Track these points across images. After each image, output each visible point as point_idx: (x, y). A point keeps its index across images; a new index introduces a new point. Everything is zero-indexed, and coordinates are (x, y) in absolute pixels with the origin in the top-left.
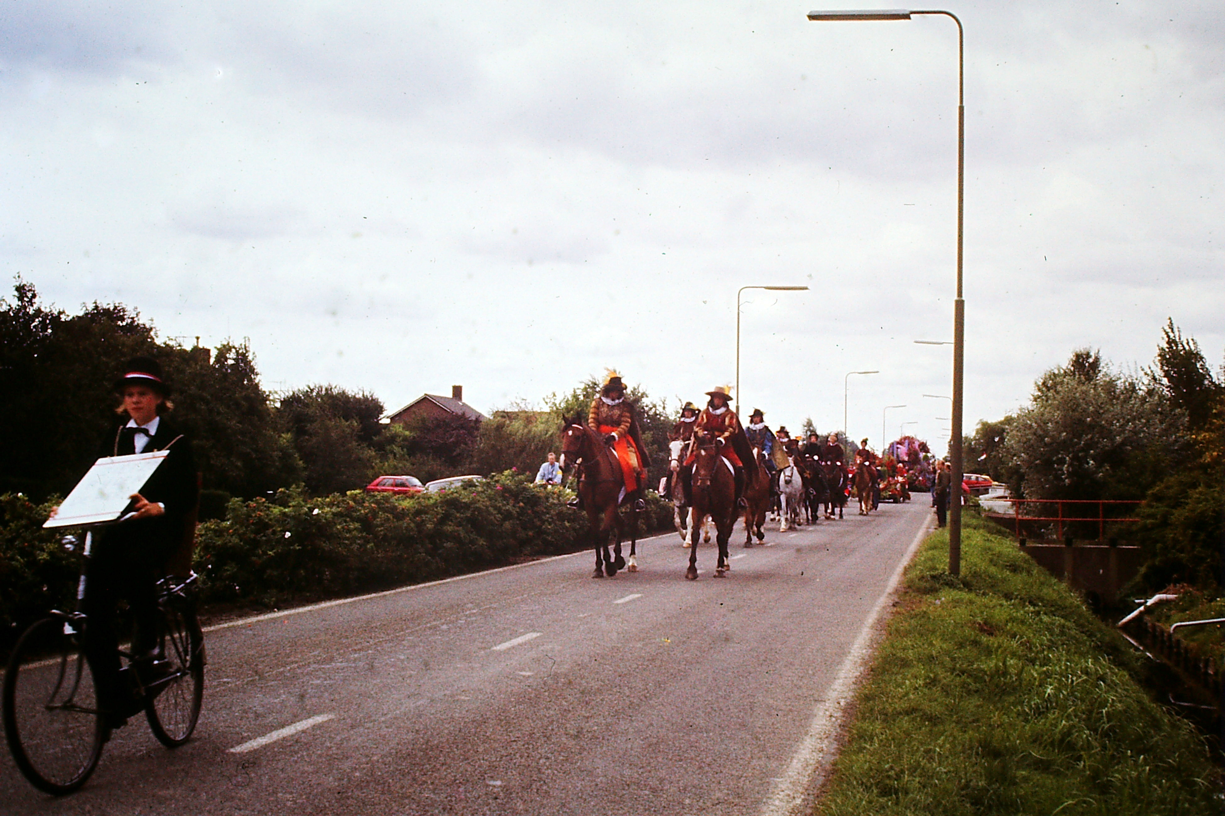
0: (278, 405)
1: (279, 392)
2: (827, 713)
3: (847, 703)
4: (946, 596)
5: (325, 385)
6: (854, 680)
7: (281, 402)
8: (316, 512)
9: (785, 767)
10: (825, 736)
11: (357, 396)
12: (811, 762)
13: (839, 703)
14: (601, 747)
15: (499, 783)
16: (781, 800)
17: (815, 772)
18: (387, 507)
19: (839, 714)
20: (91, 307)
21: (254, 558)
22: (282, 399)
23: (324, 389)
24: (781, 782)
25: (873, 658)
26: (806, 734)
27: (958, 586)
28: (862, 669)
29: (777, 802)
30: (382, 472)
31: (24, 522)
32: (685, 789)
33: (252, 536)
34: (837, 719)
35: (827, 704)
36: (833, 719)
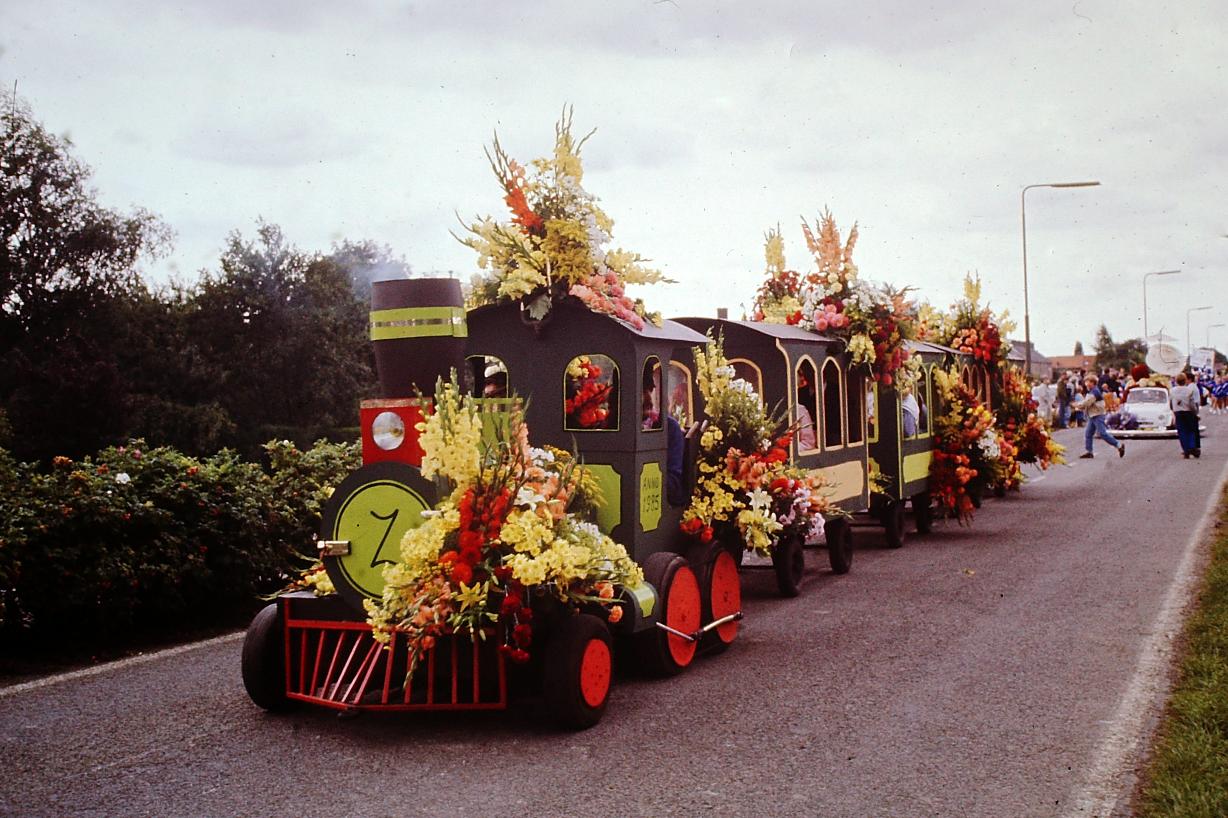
2: (1156, 647)
3: (1176, 636)
6: (1181, 610)
9: (1114, 708)
10: (1155, 673)
12: (1144, 702)
13: (1167, 636)
14: (911, 690)
15: (804, 731)
16: (1114, 745)
17: (1148, 712)
19: (1169, 648)
20: (341, 245)
24: (1112, 725)
25: (1201, 586)
26: (1135, 670)
28: (1189, 597)
29: (1109, 747)
31: (291, 470)
34: (1166, 653)
35: (1154, 638)
36: (1163, 654)
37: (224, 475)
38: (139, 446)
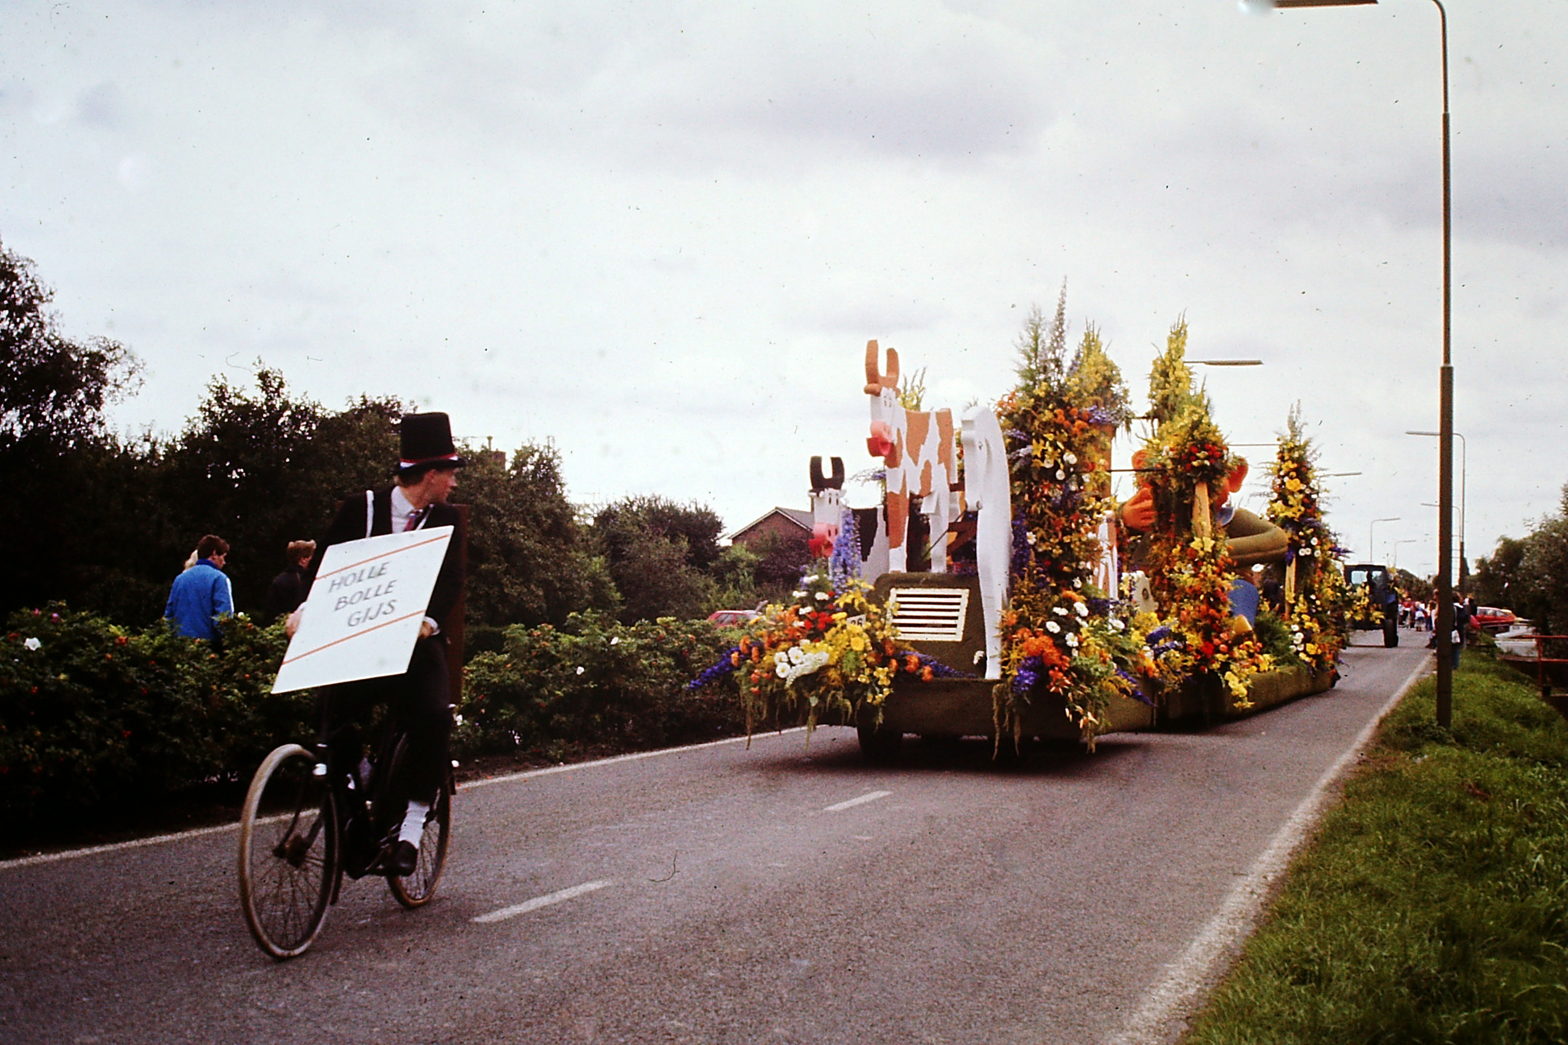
0: (591, 522)
1: (592, 506)
2: (1248, 889)
3: (1277, 878)
4: (1430, 752)
5: (648, 495)
6: (1290, 850)
7: (595, 519)
8: (615, 641)
9: (1181, 951)
10: (1240, 916)
11: (688, 510)
12: (1217, 946)
13: (1266, 877)
17: (1219, 958)
18: (708, 638)
19: (1264, 890)
21: (538, 700)
22: (596, 516)
23: (646, 501)
24: (1173, 969)
25: (1319, 825)
27: (1449, 741)
28: (1303, 837)
30: (720, 605)
31: (245, 648)
32: (1045, 973)
33: (535, 672)
34: (1259, 895)
35: (1249, 879)
36: (1255, 896)
37: (161, 648)
38: (59, 610)
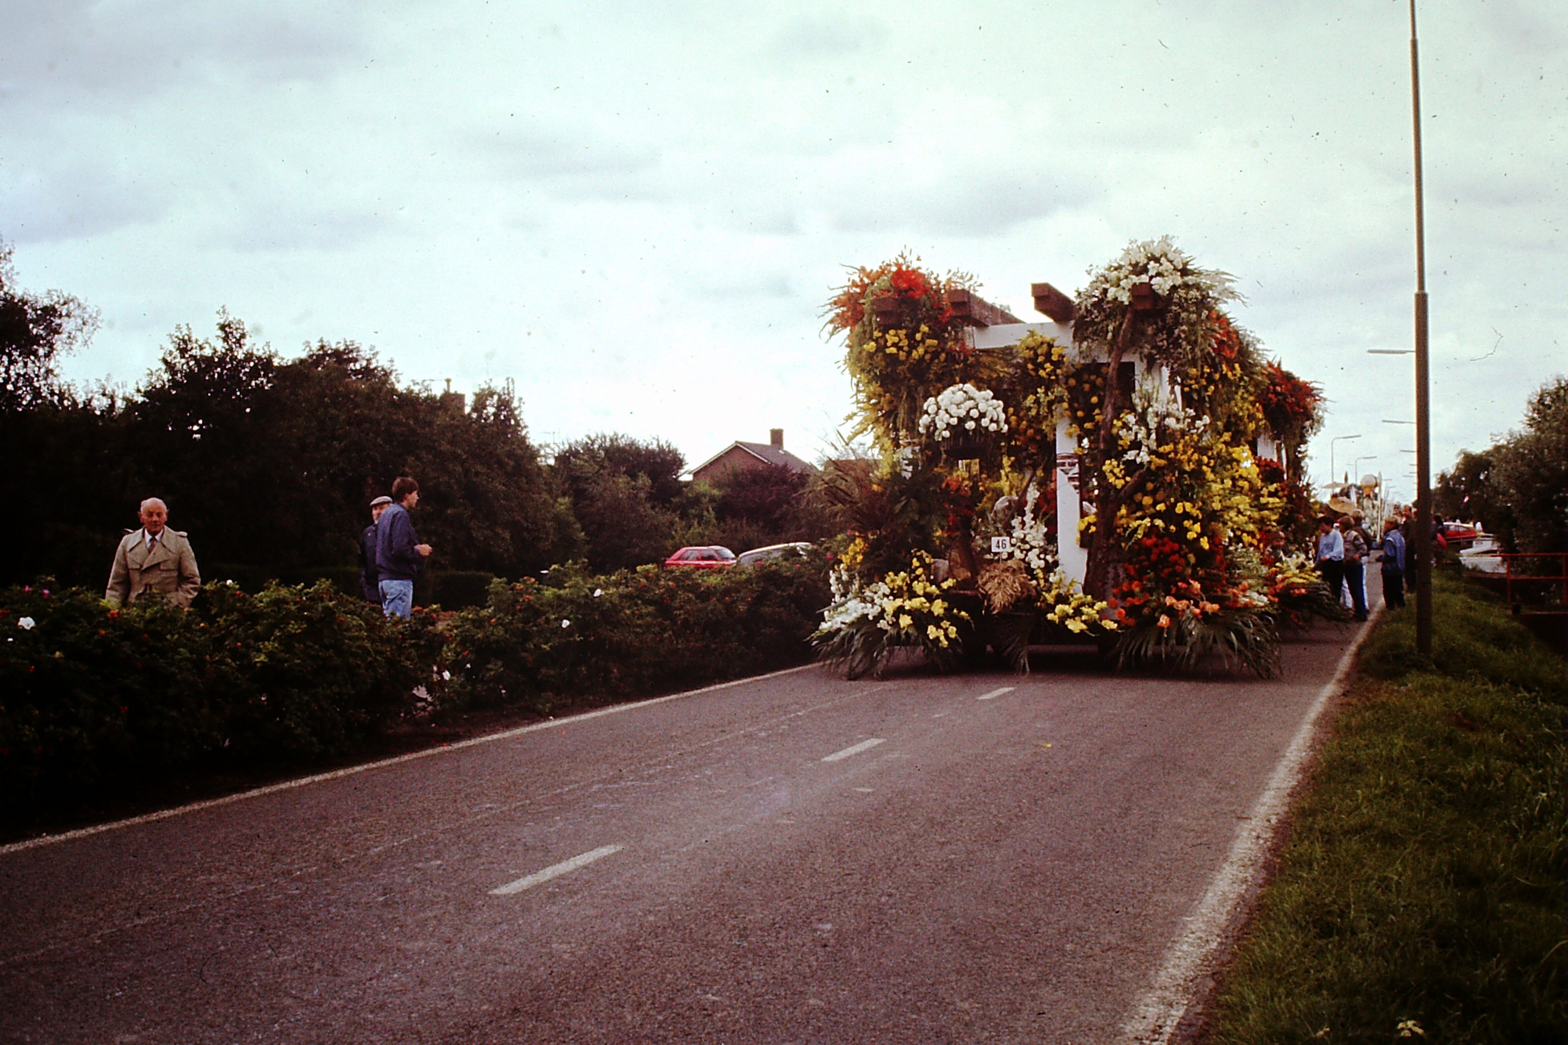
0: (551, 462)
1: (552, 446)
2: (1254, 834)
3: (1279, 820)
4: (1413, 681)
5: (610, 433)
6: (1289, 791)
7: (556, 458)
8: (598, 593)
9: (1196, 902)
10: (1250, 863)
12: (1231, 896)
13: (1269, 821)
14: (960, 880)
15: (829, 927)
17: (1235, 908)
18: (687, 585)
19: (1269, 835)
20: (315, 345)
21: (524, 654)
22: (556, 455)
23: (608, 440)
24: (1191, 922)
25: (1314, 762)
26: (1225, 860)
27: (1431, 668)
28: (1300, 776)
30: (687, 542)
31: (234, 616)
32: (1066, 932)
33: (520, 626)
34: (1266, 840)
35: (1253, 822)
36: (1261, 841)
38: (48, 585)
